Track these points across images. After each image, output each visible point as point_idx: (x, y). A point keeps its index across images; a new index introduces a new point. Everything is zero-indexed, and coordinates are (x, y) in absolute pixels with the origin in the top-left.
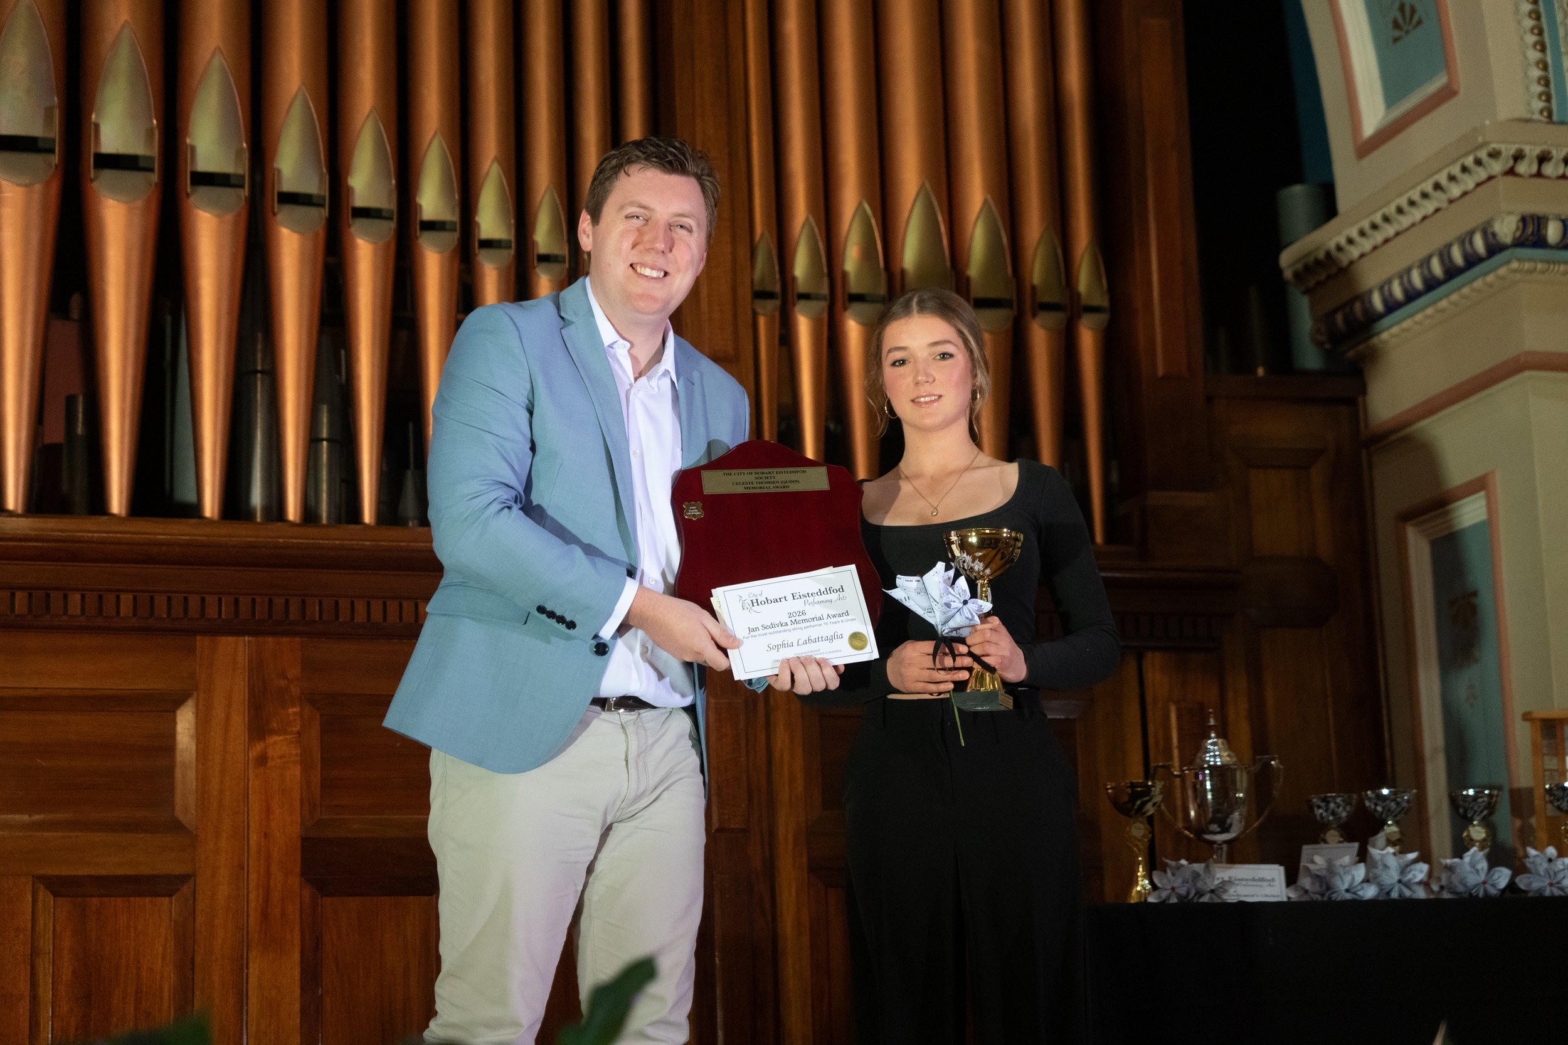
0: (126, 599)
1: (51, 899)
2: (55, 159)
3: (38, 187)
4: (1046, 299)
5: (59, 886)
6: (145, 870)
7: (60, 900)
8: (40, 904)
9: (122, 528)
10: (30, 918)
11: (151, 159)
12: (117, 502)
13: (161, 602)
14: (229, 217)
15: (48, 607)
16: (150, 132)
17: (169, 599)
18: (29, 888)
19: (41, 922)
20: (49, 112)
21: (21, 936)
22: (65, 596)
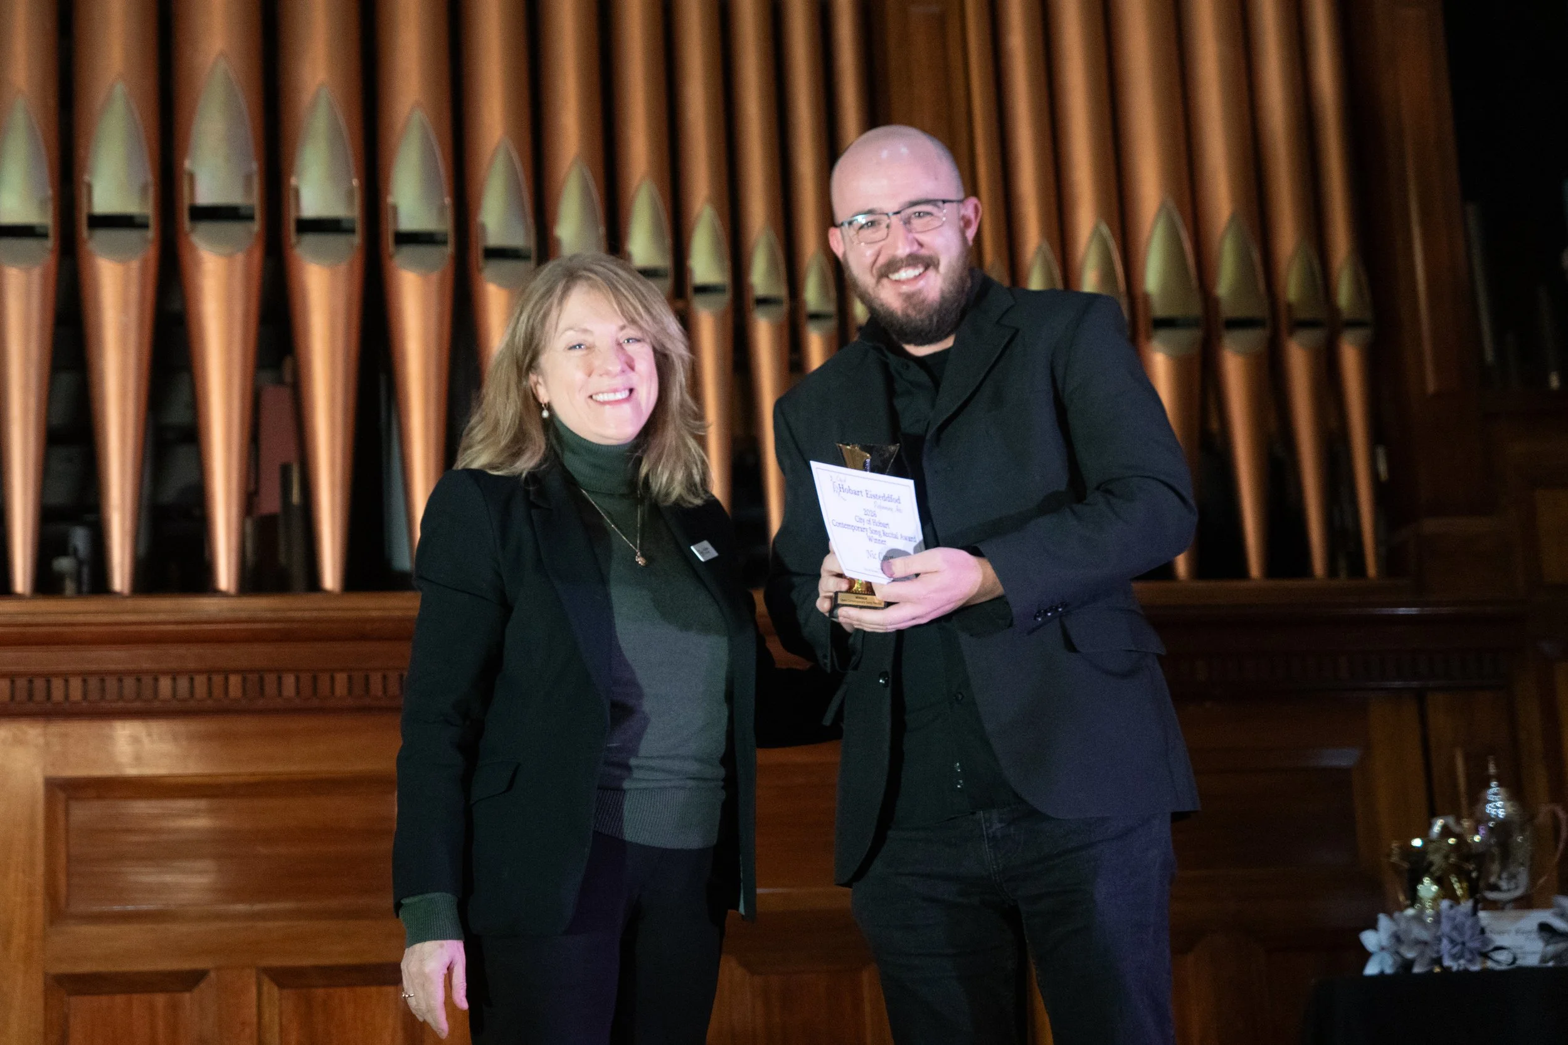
0: (341, 678)
1: (275, 990)
2: (256, 227)
3: (240, 257)
4: (1302, 315)
5: (284, 977)
6: (371, 959)
7: (286, 992)
8: (265, 997)
9: (333, 604)
10: (254, 1010)
11: (352, 221)
12: (330, 576)
13: (376, 679)
14: (435, 277)
15: (262, 688)
16: (350, 193)
17: (385, 677)
18: (253, 980)
19: (266, 1017)
20: (248, 179)
21: (248, 1031)
22: (280, 678)
